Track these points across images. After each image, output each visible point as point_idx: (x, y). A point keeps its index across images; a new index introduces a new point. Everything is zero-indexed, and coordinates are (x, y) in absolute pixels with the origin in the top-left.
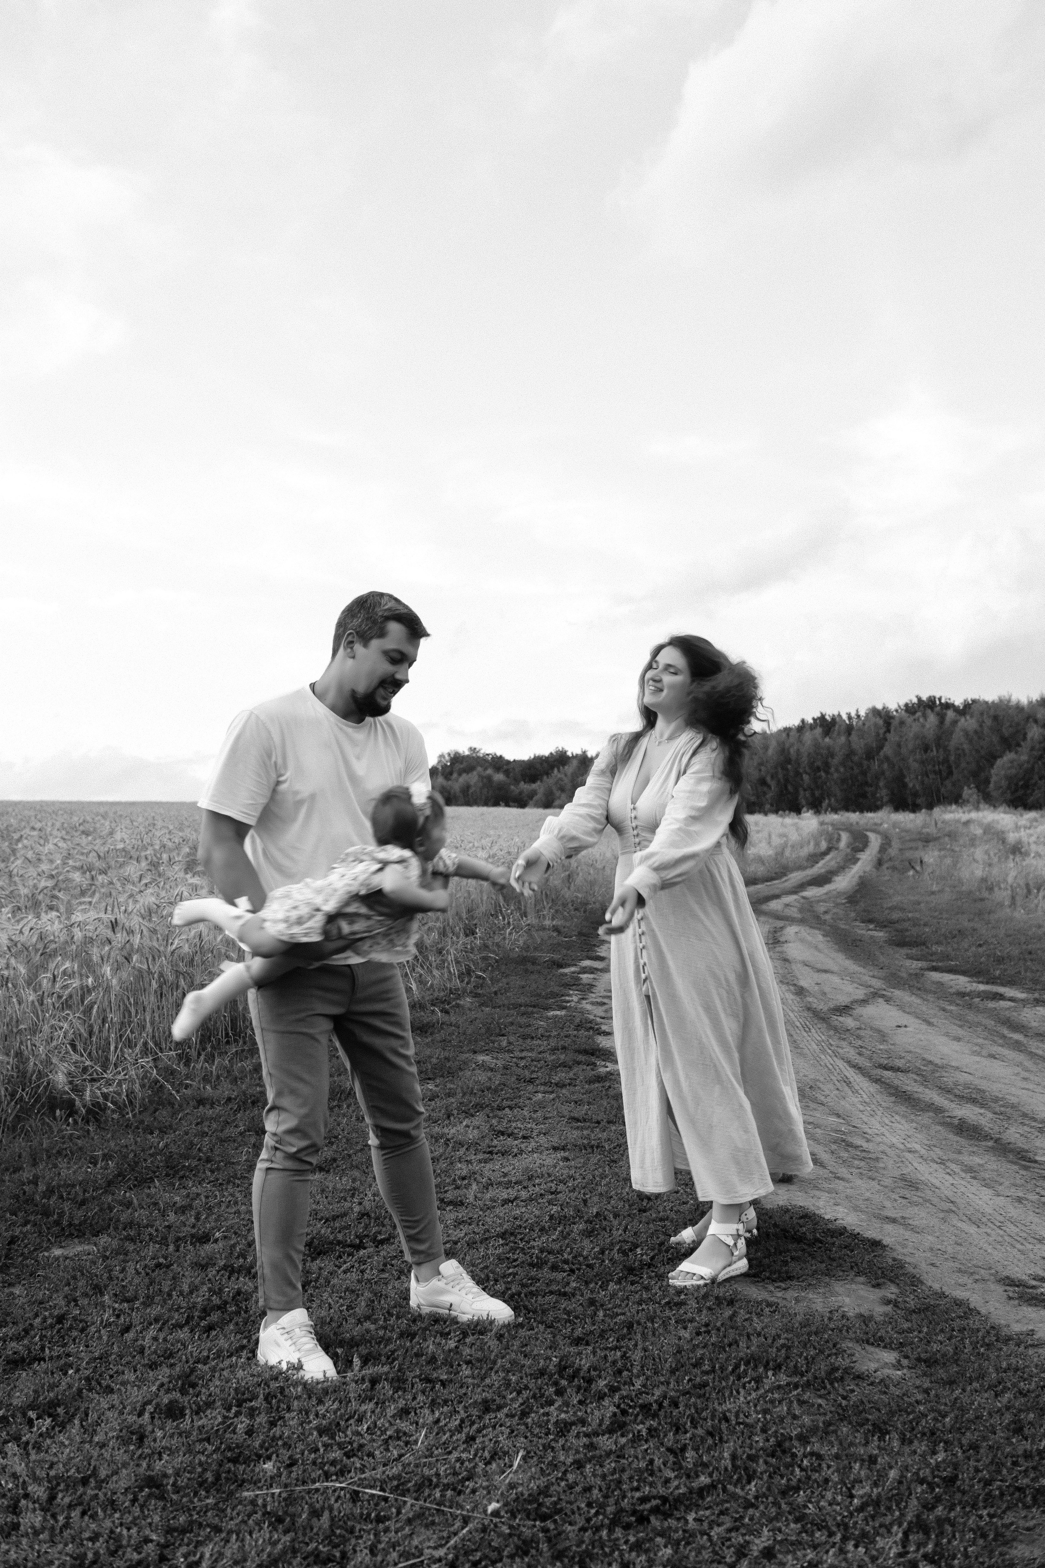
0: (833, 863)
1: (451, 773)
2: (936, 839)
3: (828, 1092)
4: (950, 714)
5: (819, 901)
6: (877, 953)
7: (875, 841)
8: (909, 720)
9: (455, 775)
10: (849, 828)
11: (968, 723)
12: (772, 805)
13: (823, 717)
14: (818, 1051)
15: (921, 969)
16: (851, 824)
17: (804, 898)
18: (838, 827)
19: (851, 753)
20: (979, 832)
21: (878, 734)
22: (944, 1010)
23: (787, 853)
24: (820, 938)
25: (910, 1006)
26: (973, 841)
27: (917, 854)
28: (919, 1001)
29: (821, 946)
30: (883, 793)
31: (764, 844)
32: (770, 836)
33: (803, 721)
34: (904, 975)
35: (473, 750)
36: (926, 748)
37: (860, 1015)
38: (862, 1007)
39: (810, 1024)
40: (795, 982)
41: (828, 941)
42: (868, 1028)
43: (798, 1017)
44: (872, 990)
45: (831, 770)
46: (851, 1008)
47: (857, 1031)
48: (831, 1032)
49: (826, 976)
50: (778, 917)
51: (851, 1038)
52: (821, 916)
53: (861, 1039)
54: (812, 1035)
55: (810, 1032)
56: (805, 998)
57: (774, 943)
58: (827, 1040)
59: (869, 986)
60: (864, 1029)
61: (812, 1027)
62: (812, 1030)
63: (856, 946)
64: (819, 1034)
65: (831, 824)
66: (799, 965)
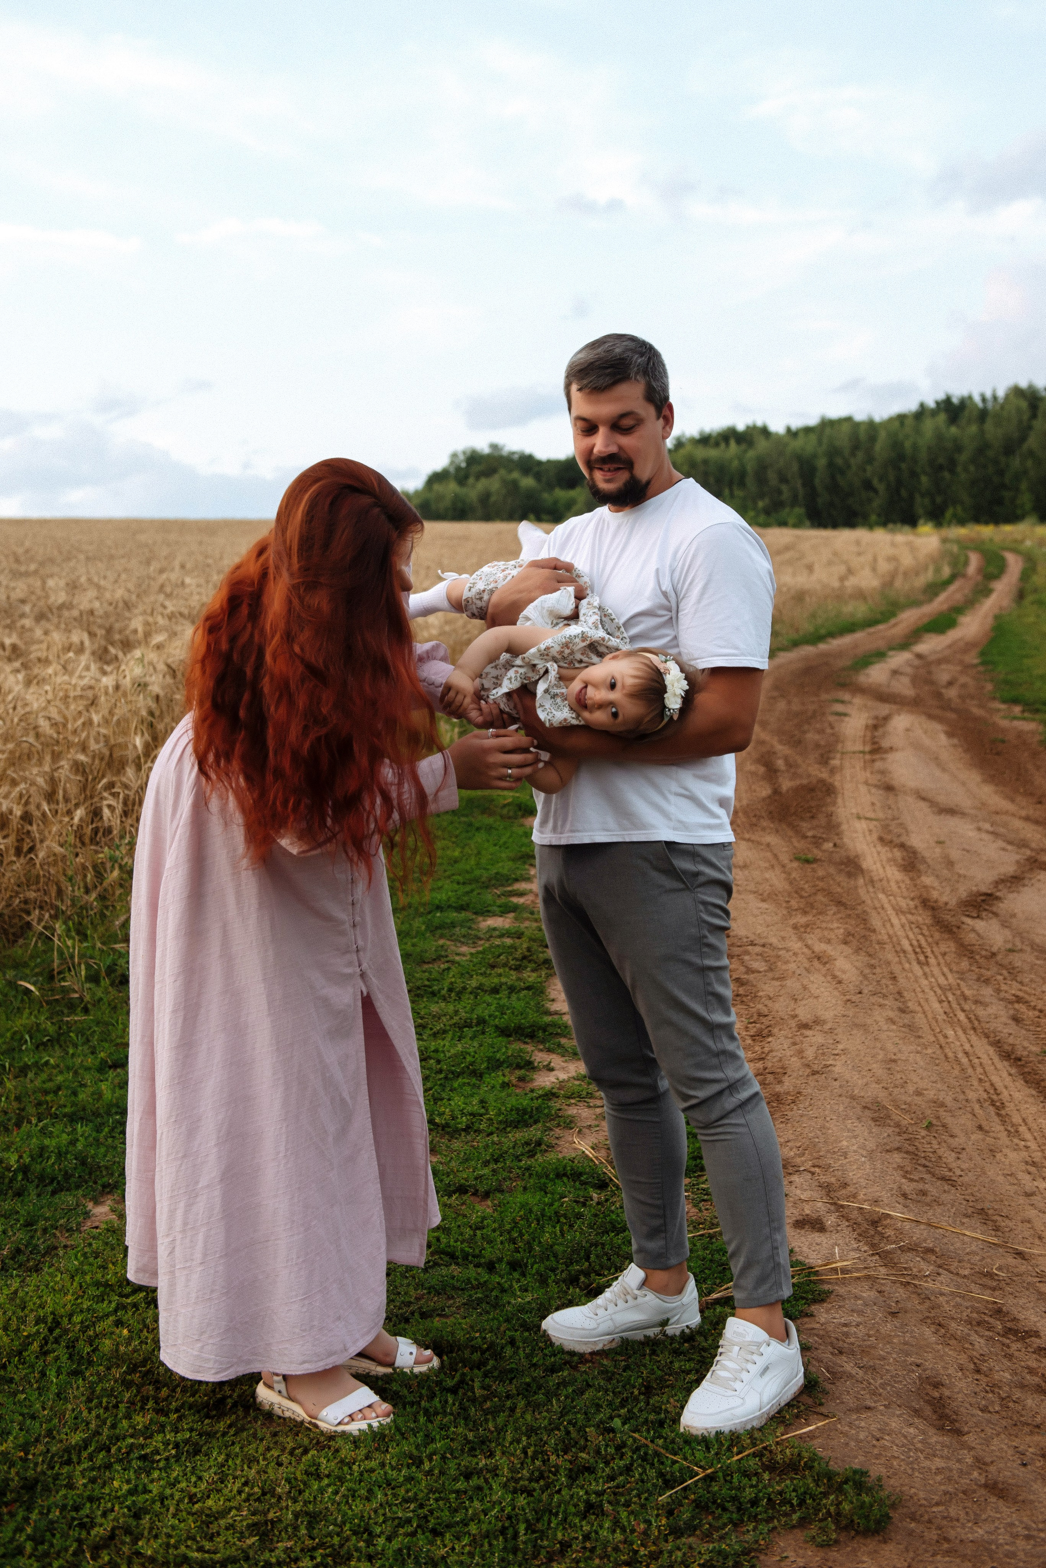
0: (959, 597)
1: (466, 477)
3: (960, 1140)
5: (939, 662)
6: (1030, 766)
7: (1014, 564)
9: (471, 480)
10: (979, 546)
12: (879, 515)
13: (948, 401)
14: (941, 1017)
16: (983, 542)
17: (919, 656)
18: (965, 545)
19: (983, 448)
21: (1020, 421)
23: (898, 583)
24: (943, 739)
29: (945, 755)
30: (1026, 499)
31: (867, 572)
32: (875, 560)
33: (922, 405)
35: (494, 447)
37: (1014, 916)
38: (1015, 895)
39: (929, 944)
40: (903, 839)
41: (955, 746)
42: (1028, 949)
43: (907, 928)
44: (1028, 852)
45: (959, 469)
46: (998, 898)
47: (1011, 957)
48: (965, 964)
49: (953, 823)
50: (882, 696)
51: (1000, 978)
52: (943, 691)
53: (1019, 979)
54: (933, 976)
55: (928, 964)
56: (919, 877)
57: (873, 752)
58: (958, 985)
59: (1023, 844)
60: (1021, 950)
61: (933, 952)
62: (932, 961)
63: (998, 754)
64: (945, 970)
65: (958, 541)
66: (910, 799)
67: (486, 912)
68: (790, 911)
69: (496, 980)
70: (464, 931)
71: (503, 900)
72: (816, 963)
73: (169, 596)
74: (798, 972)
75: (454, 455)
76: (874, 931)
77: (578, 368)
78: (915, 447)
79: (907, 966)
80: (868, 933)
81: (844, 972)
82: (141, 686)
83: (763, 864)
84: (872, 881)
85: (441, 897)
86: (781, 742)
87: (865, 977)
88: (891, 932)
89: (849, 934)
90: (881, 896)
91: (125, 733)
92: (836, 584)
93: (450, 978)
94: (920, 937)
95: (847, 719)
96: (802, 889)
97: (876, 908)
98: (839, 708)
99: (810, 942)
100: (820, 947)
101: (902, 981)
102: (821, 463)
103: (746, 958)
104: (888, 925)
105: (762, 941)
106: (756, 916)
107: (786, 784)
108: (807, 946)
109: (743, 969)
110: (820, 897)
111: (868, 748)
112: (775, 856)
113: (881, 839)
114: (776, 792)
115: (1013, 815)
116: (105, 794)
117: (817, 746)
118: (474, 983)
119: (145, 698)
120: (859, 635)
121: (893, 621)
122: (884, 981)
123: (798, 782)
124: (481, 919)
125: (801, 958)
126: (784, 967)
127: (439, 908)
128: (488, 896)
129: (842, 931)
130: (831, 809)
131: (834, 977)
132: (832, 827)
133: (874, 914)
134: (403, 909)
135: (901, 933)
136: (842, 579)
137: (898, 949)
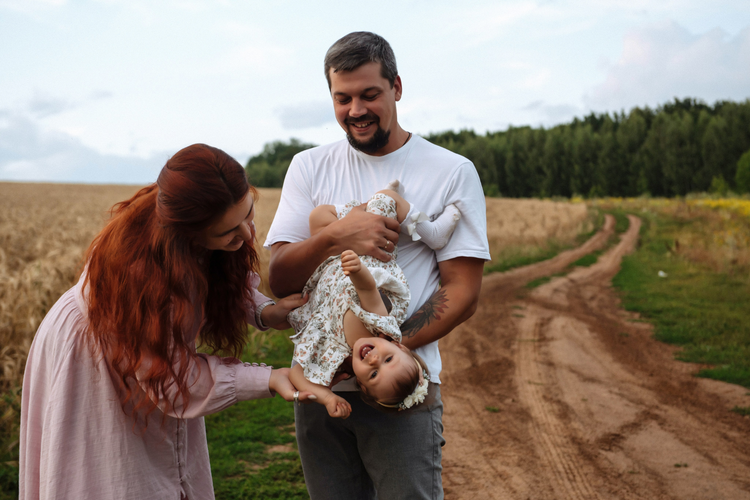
0: (598, 244)
2: (689, 223)
4: (703, 114)
5: (586, 285)
7: (635, 224)
8: (667, 118)
10: (613, 212)
11: (719, 122)
13: (592, 117)
15: (693, 375)
16: (614, 209)
17: (572, 281)
18: (603, 211)
19: (615, 147)
20: (727, 216)
21: (639, 131)
22: (725, 437)
23: (559, 234)
24: (587, 333)
25: (688, 432)
26: (722, 226)
27: (674, 236)
28: (695, 424)
29: (588, 344)
30: (643, 182)
31: (538, 227)
32: (544, 219)
33: (575, 119)
34: (675, 384)
36: (681, 143)
37: (634, 449)
38: (635, 436)
39: (576, 467)
40: (560, 397)
41: (595, 338)
42: (644, 472)
43: (561, 456)
44: (644, 408)
45: (600, 161)
46: (623, 438)
47: (632, 477)
48: (600, 481)
49: (592, 387)
50: (546, 305)
51: (624, 491)
52: (588, 303)
53: (637, 492)
54: (578, 489)
55: (575, 480)
56: (570, 422)
57: (540, 340)
58: (596, 495)
59: (640, 402)
60: (639, 473)
61: (578, 473)
62: (578, 479)
63: (624, 343)
64: (587, 485)
65: (599, 208)
66: (565, 372)
67: (273, 442)
68: (482, 444)
69: (277, 488)
70: (256, 455)
71: (284, 435)
72: (498, 479)
73: (65, 229)
74: (486, 485)
75: (267, 146)
76: (539, 458)
77: (333, 57)
78: (571, 146)
79: (561, 482)
80: (534, 459)
81: (518, 485)
82: (37, 284)
83: (464, 413)
84: (538, 425)
85: (242, 431)
86: (478, 333)
87: (532, 488)
88: (550, 459)
89: (521, 460)
90: (544, 435)
91: (25, 316)
92: (517, 233)
93: (244, 487)
94: (570, 463)
95: (523, 320)
96: (491, 430)
97: (540, 443)
98: (518, 312)
99: (495, 465)
100: (501, 468)
101: (557, 491)
102: (509, 155)
103: (451, 475)
104: (548, 454)
105: (461, 464)
106: (458, 447)
107: (481, 360)
108: (493, 468)
109: (448, 483)
110: (502, 435)
111: (537, 338)
112: (473, 407)
113: (544, 397)
114: (474, 365)
115: (634, 383)
116: (7, 357)
117: (503, 336)
118: (261, 490)
119: (40, 293)
120: (532, 268)
121: (555, 258)
122: (545, 492)
123: (489, 359)
124: (268, 446)
125: (488, 475)
126: (477, 482)
127: (240, 439)
128: (275, 432)
129: (516, 457)
130: (511, 377)
131: (511, 488)
132: (512, 389)
133: (538, 446)
134: (216, 439)
135: (557, 460)
136: (522, 230)
137: (555, 470)
